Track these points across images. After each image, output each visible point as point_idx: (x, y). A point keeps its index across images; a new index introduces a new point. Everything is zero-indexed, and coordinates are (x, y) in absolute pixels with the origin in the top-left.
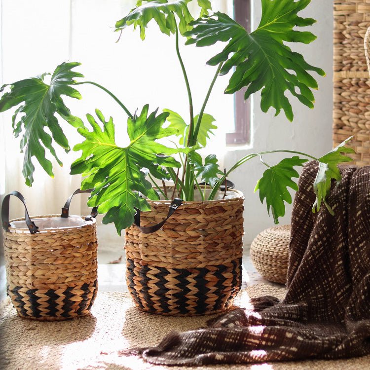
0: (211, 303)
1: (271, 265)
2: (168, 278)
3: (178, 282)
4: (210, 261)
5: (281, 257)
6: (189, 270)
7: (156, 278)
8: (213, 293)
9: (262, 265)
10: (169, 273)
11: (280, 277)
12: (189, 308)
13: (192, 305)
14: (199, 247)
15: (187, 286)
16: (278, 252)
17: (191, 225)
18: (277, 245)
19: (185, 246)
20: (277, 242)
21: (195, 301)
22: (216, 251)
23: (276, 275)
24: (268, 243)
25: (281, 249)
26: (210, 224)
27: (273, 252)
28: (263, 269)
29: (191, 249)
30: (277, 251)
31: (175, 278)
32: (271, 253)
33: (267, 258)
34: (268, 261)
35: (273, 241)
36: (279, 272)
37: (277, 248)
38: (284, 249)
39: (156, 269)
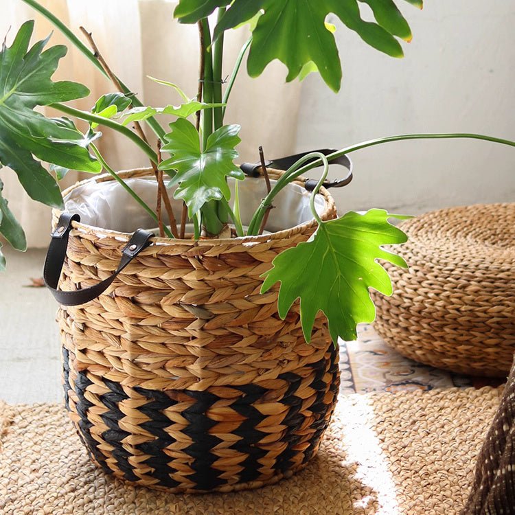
0: (228, 469)
1: (406, 329)
2: (125, 406)
3: (145, 418)
4: (220, 375)
5: (430, 313)
6: (170, 395)
7: (101, 405)
8: (231, 447)
9: (385, 325)
10: (127, 397)
11: (430, 357)
12: (177, 476)
13: (183, 471)
14: (191, 343)
15: (166, 430)
16: (422, 301)
17: (172, 294)
18: (420, 282)
19: (161, 340)
20: (420, 274)
21: (187, 464)
22: (234, 353)
23: (419, 352)
24: (401, 275)
25: (431, 295)
26: (217, 292)
27: (411, 299)
28: (389, 335)
29: (173, 348)
30: (420, 298)
31: (139, 408)
32: (407, 302)
33: (397, 312)
34: (401, 318)
35: (411, 270)
36: (427, 346)
37: (421, 291)
38: (437, 294)
39: (102, 384)
